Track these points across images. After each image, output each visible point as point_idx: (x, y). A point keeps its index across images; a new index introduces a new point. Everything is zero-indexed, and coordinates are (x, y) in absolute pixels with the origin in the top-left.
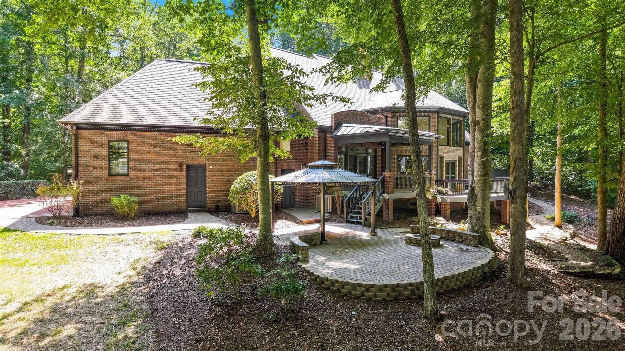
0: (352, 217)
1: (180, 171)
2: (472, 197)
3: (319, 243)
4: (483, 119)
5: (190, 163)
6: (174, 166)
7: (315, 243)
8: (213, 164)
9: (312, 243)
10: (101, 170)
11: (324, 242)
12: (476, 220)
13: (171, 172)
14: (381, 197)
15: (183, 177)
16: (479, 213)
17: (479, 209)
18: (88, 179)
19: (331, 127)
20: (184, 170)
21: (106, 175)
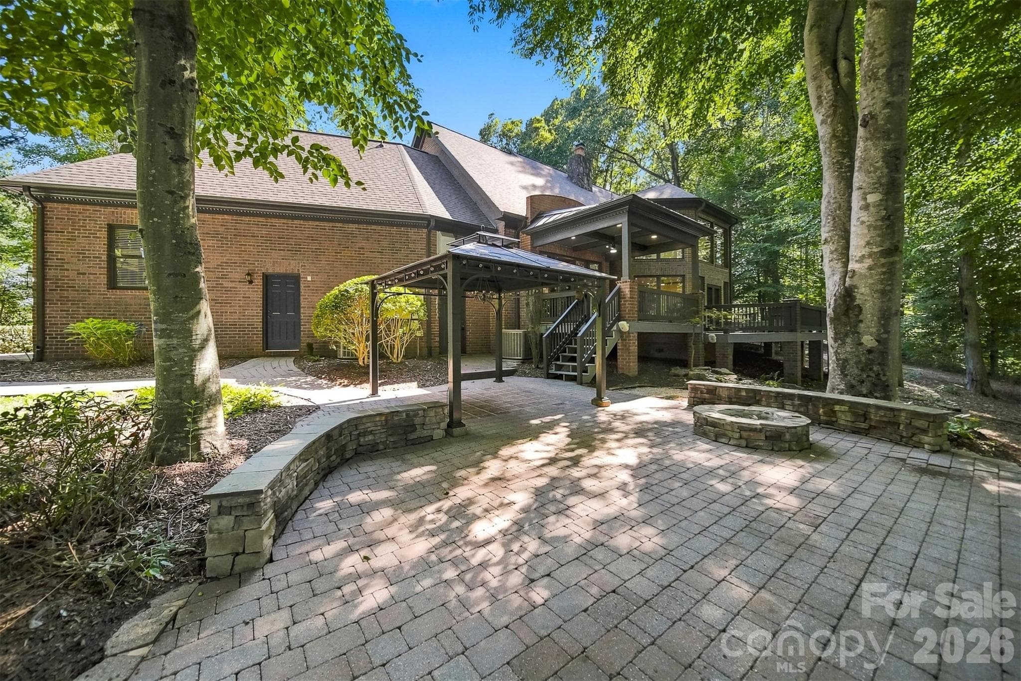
0: (559, 368)
1: (251, 282)
2: (846, 313)
3: (438, 433)
4: (888, 105)
5: (270, 271)
6: (239, 274)
7: (426, 433)
8: (312, 273)
9: (413, 436)
10: (92, 277)
11: (457, 431)
12: (862, 370)
13: (233, 285)
14: (615, 328)
15: (256, 293)
16: (870, 351)
17: (868, 341)
18: (66, 294)
19: (526, 218)
20: (258, 282)
21: (103, 288)
